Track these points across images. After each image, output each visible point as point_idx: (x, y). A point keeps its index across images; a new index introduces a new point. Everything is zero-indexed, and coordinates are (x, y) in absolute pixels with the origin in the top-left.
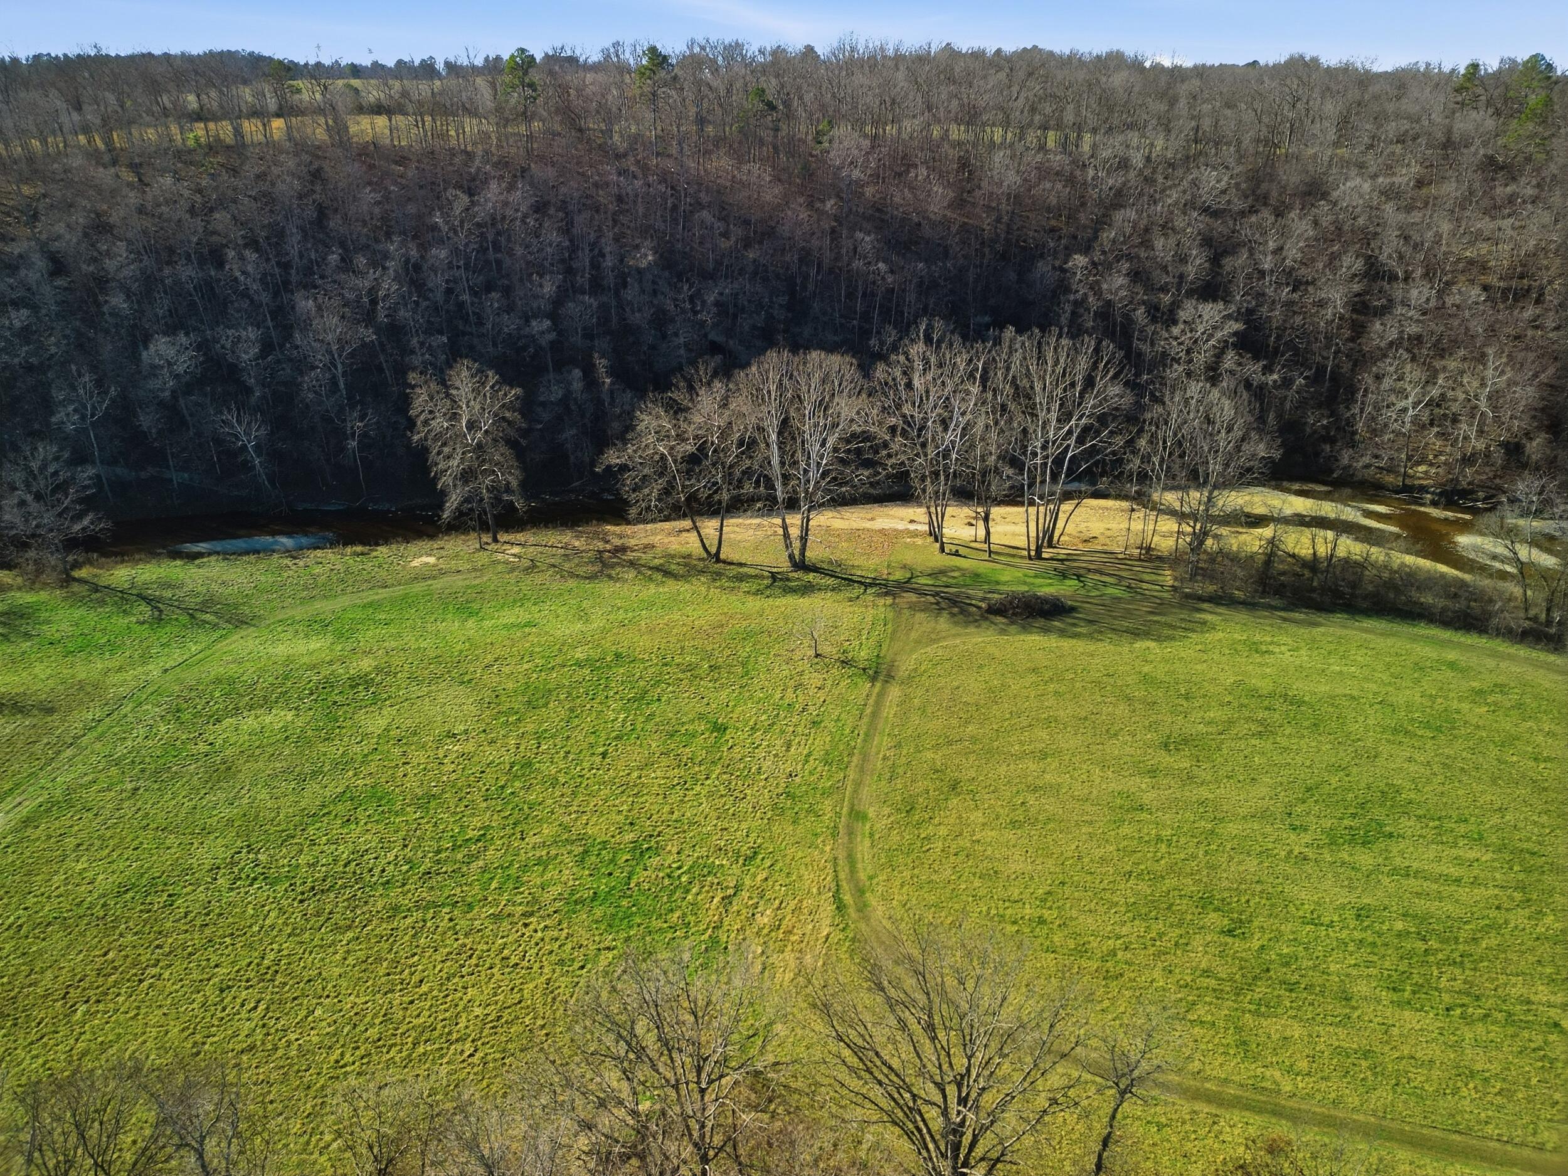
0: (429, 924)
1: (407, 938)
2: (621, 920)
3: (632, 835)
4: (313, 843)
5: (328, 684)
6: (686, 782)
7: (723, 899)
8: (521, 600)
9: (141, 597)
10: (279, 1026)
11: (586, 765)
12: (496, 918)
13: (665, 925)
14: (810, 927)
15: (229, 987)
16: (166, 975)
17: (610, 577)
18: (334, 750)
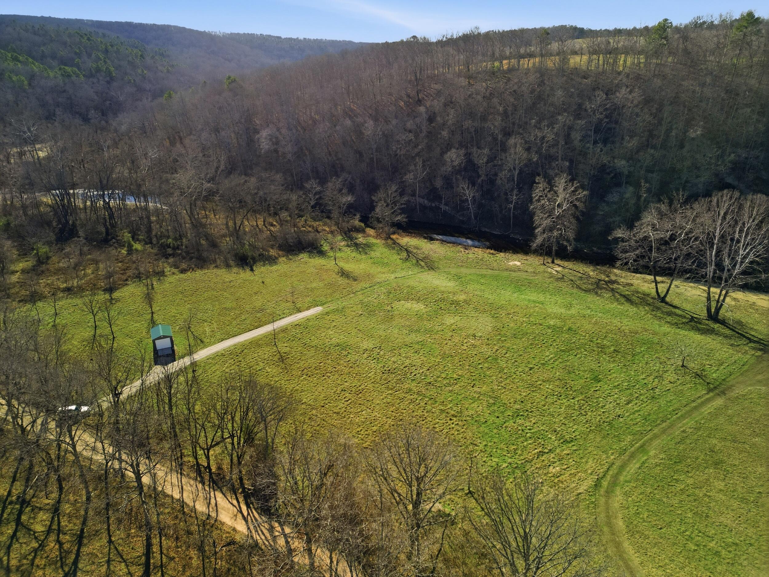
0: (417, 401)
1: (407, 402)
2: (489, 437)
3: (519, 406)
4: (400, 355)
5: (442, 300)
6: (561, 396)
7: (540, 452)
8: (544, 291)
9: (406, 250)
10: (350, 410)
11: (520, 369)
12: (442, 411)
13: (506, 449)
14: (574, 485)
15: (345, 390)
16: (331, 378)
17: (596, 293)
18: (428, 325)
